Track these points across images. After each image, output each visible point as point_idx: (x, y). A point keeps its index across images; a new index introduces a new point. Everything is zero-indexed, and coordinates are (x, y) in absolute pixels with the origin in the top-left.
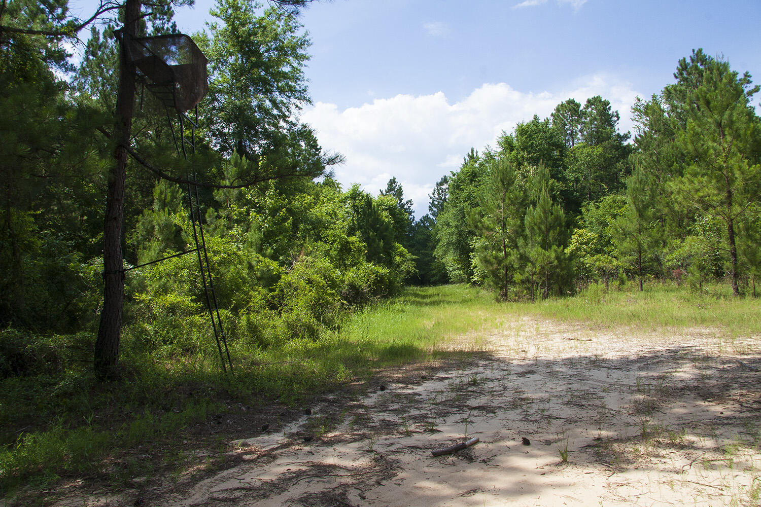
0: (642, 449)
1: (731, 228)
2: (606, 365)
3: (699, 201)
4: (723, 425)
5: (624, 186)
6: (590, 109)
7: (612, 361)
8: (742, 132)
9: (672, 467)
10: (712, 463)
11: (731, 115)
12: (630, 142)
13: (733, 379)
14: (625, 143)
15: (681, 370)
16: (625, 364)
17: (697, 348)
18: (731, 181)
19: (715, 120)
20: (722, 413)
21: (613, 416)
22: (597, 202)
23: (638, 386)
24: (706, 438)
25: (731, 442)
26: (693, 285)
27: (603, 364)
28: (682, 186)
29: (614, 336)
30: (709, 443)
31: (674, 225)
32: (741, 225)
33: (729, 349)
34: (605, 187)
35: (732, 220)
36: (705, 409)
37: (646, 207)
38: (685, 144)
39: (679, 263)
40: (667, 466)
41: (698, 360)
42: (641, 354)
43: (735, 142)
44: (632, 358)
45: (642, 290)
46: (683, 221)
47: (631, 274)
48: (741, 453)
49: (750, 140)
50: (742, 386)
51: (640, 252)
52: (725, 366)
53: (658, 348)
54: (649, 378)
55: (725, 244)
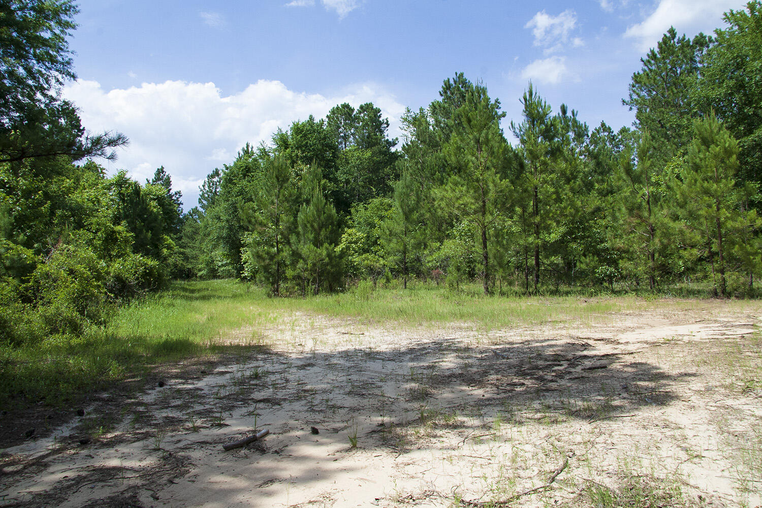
0: (422, 431)
1: (484, 233)
2: (380, 357)
3: (458, 208)
4: (486, 405)
5: (392, 190)
6: (362, 115)
7: (385, 353)
8: (495, 150)
9: (449, 445)
10: (481, 438)
11: (487, 134)
12: (397, 148)
13: (490, 366)
14: (393, 150)
15: (447, 360)
16: (397, 356)
17: (458, 340)
18: (485, 192)
19: (475, 137)
20: (483, 396)
21: (392, 403)
22: (365, 204)
23: (412, 375)
24: (475, 418)
25: (494, 420)
26: (451, 285)
27: (378, 357)
28: (445, 193)
29: (384, 330)
30: (476, 422)
31: (434, 229)
32: (492, 231)
33: (485, 341)
34: (374, 190)
35: (485, 227)
36: (470, 393)
37: (411, 211)
38: (450, 155)
39: (438, 264)
40: (445, 444)
41: (461, 350)
42: (411, 346)
43: (490, 158)
44: (403, 349)
45: (406, 288)
46: (442, 226)
47: (396, 273)
48: (502, 428)
49: (502, 157)
50: (497, 372)
51: (404, 253)
52: (483, 355)
53: (426, 341)
54: (420, 367)
55: (478, 248)
